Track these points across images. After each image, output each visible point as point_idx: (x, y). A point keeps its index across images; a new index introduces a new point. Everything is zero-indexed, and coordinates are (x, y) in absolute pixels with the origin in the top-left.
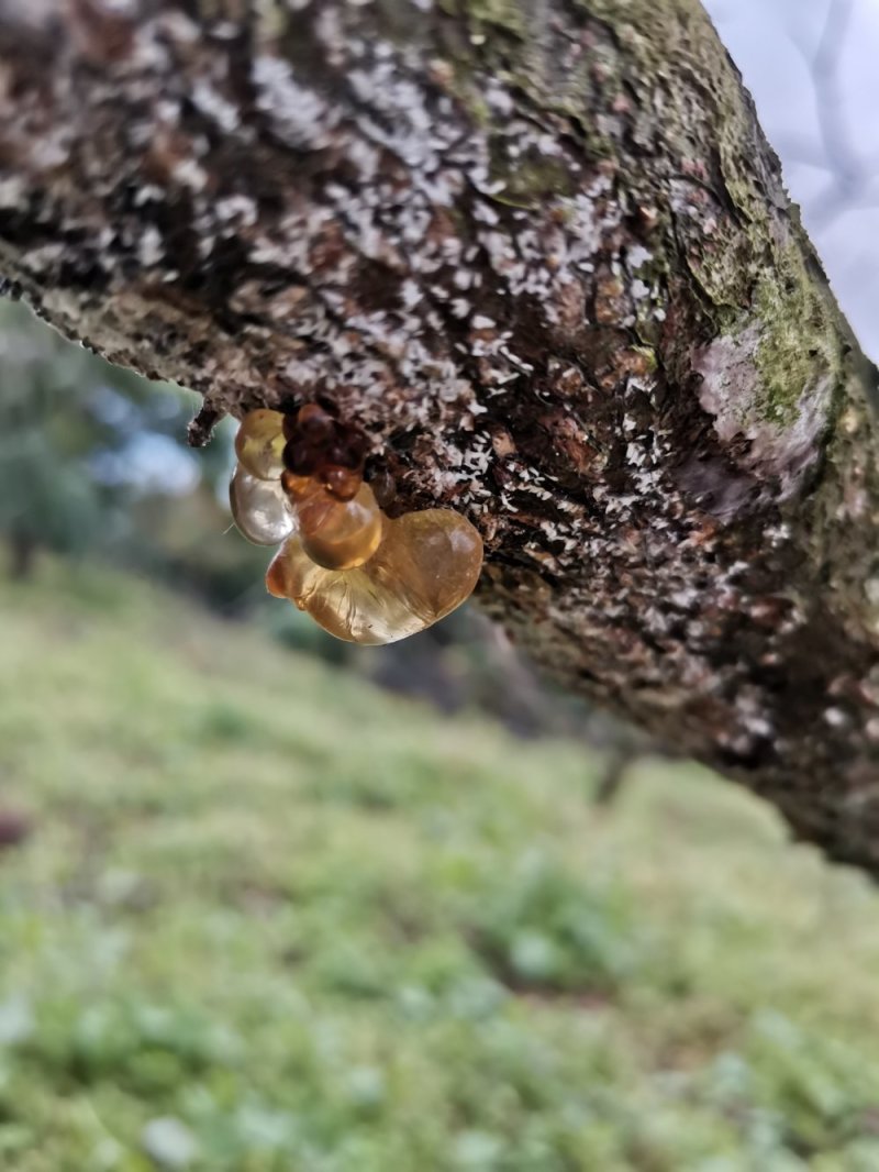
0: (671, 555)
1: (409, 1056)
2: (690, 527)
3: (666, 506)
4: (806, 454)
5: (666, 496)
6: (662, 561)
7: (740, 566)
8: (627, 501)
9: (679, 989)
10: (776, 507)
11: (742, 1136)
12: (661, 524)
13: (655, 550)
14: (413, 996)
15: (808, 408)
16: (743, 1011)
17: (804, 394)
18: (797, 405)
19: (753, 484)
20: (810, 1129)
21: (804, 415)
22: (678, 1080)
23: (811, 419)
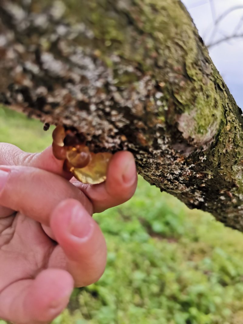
0: (172, 163)
1: (123, 251)
2: (177, 157)
3: (170, 153)
4: (211, 140)
5: (170, 150)
6: (170, 164)
7: (193, 165)
8: (159, 151)
9: (196, 240)
10: (203, 152)
11: (209, 280)
12: (169, 156)
13: (168, 162)
14: (126, 235)
15: (211, 130)
16: (212, 248)
17: (210, 126)
18: (208, 129)
19: (195, 148)
20: (227, 279)
21: (210, 131)
22: (192, 264)
23: (212, 132)
